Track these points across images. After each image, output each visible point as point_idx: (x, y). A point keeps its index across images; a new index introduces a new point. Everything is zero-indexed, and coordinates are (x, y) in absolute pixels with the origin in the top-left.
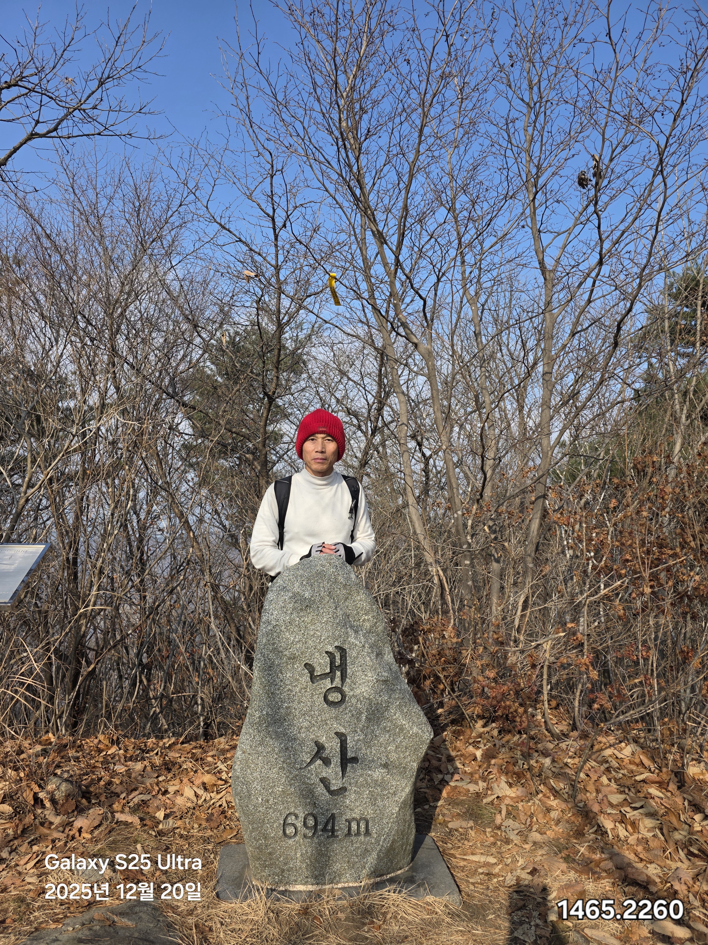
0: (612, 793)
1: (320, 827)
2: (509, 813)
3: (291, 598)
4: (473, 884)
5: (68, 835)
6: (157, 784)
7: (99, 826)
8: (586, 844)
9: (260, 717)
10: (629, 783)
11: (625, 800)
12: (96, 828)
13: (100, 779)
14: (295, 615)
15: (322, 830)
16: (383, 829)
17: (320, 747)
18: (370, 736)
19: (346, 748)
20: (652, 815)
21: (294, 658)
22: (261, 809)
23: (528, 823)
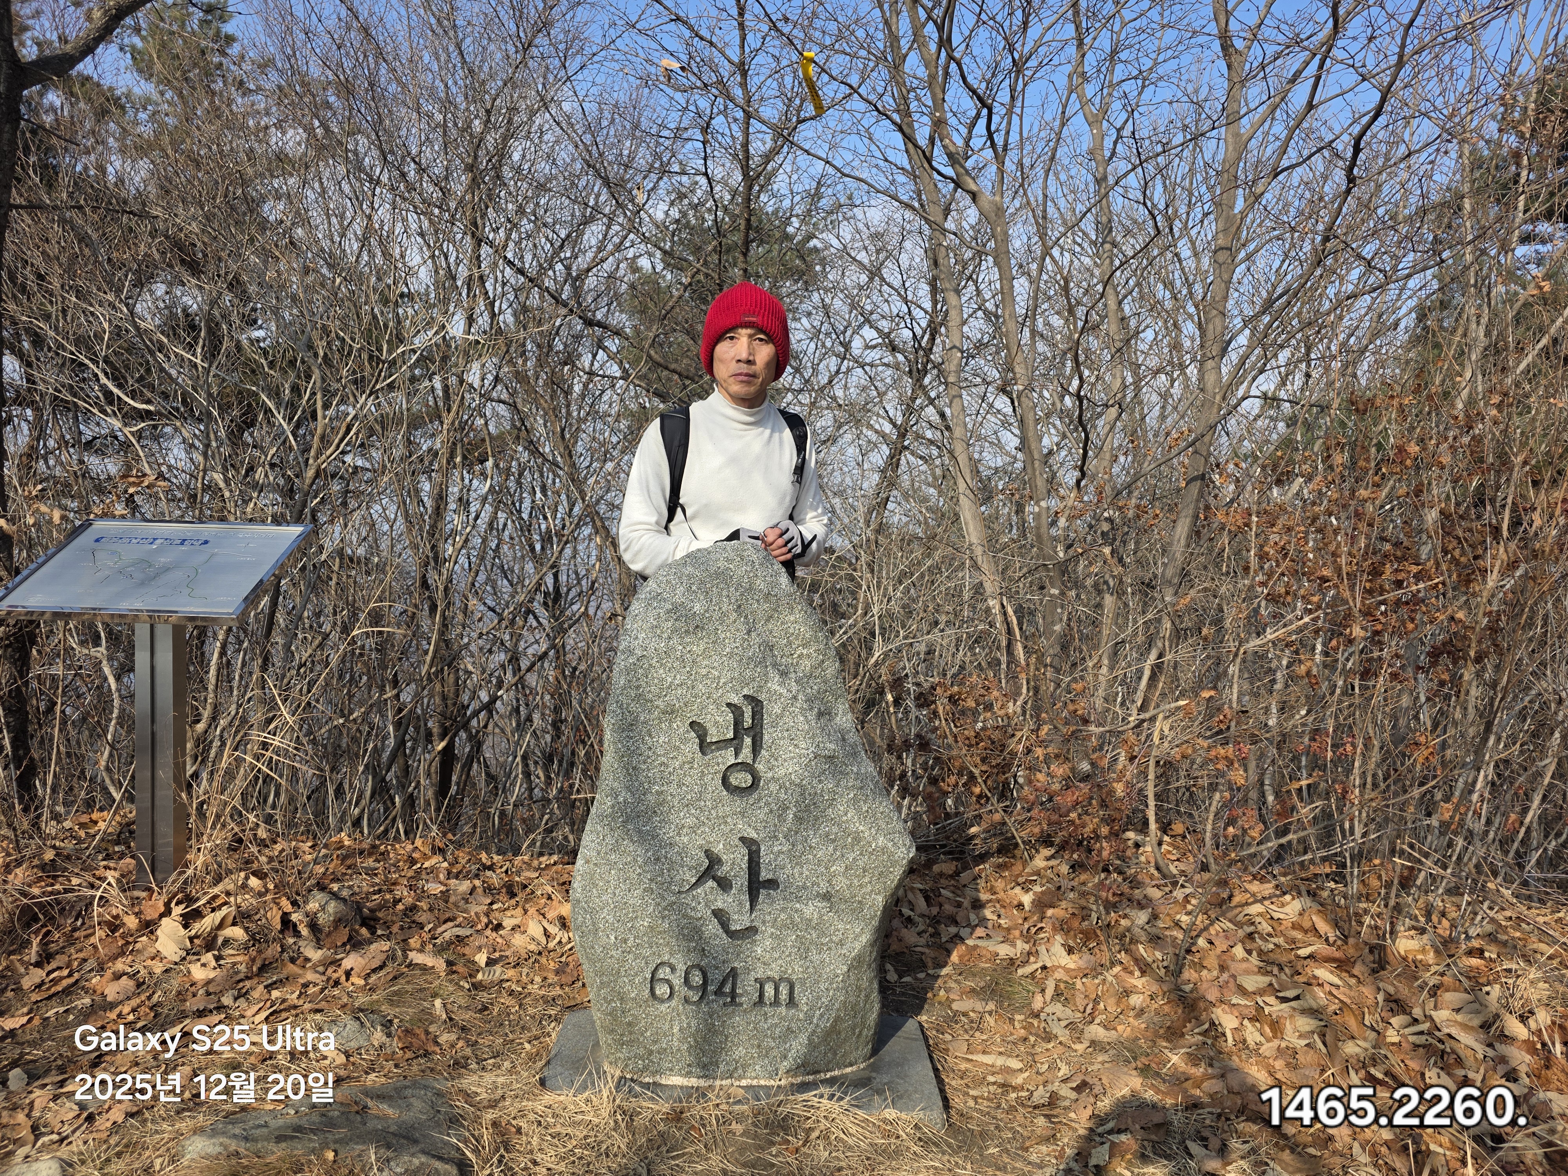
0: (1247, 972)
1: (711, 988)
2: (1058, 994)
3: (669, 612)
4: (975, 1098)
5: (329, 979)
6: (487, 915)
7: (381, 968)
8: (1183, 1051)
9: (613, 806)
10: (1284, 959)
11: (1271, 985)
12: (374, 971)
13: (397, 901)
14: (675, 640)
15: (716, 993)
16: (819, 998)
17: (714, 861)
18: (800, 847)
19: (758, 863)
20: (1314, 1012)
21: (672, 712)
22: (613, 953)
23: (1089, 1011)
